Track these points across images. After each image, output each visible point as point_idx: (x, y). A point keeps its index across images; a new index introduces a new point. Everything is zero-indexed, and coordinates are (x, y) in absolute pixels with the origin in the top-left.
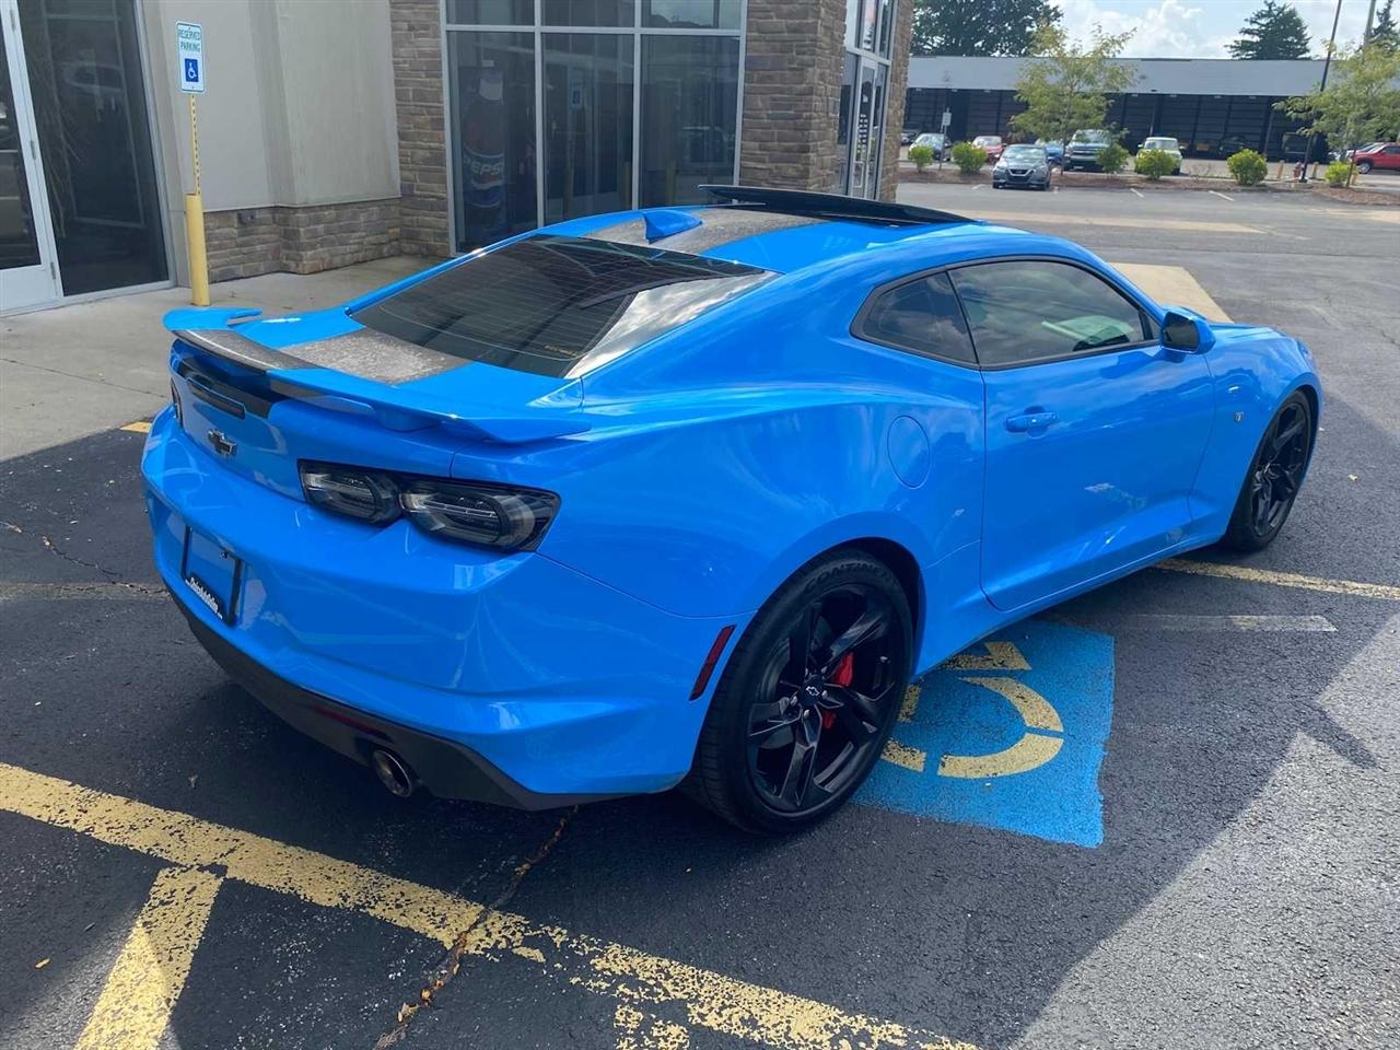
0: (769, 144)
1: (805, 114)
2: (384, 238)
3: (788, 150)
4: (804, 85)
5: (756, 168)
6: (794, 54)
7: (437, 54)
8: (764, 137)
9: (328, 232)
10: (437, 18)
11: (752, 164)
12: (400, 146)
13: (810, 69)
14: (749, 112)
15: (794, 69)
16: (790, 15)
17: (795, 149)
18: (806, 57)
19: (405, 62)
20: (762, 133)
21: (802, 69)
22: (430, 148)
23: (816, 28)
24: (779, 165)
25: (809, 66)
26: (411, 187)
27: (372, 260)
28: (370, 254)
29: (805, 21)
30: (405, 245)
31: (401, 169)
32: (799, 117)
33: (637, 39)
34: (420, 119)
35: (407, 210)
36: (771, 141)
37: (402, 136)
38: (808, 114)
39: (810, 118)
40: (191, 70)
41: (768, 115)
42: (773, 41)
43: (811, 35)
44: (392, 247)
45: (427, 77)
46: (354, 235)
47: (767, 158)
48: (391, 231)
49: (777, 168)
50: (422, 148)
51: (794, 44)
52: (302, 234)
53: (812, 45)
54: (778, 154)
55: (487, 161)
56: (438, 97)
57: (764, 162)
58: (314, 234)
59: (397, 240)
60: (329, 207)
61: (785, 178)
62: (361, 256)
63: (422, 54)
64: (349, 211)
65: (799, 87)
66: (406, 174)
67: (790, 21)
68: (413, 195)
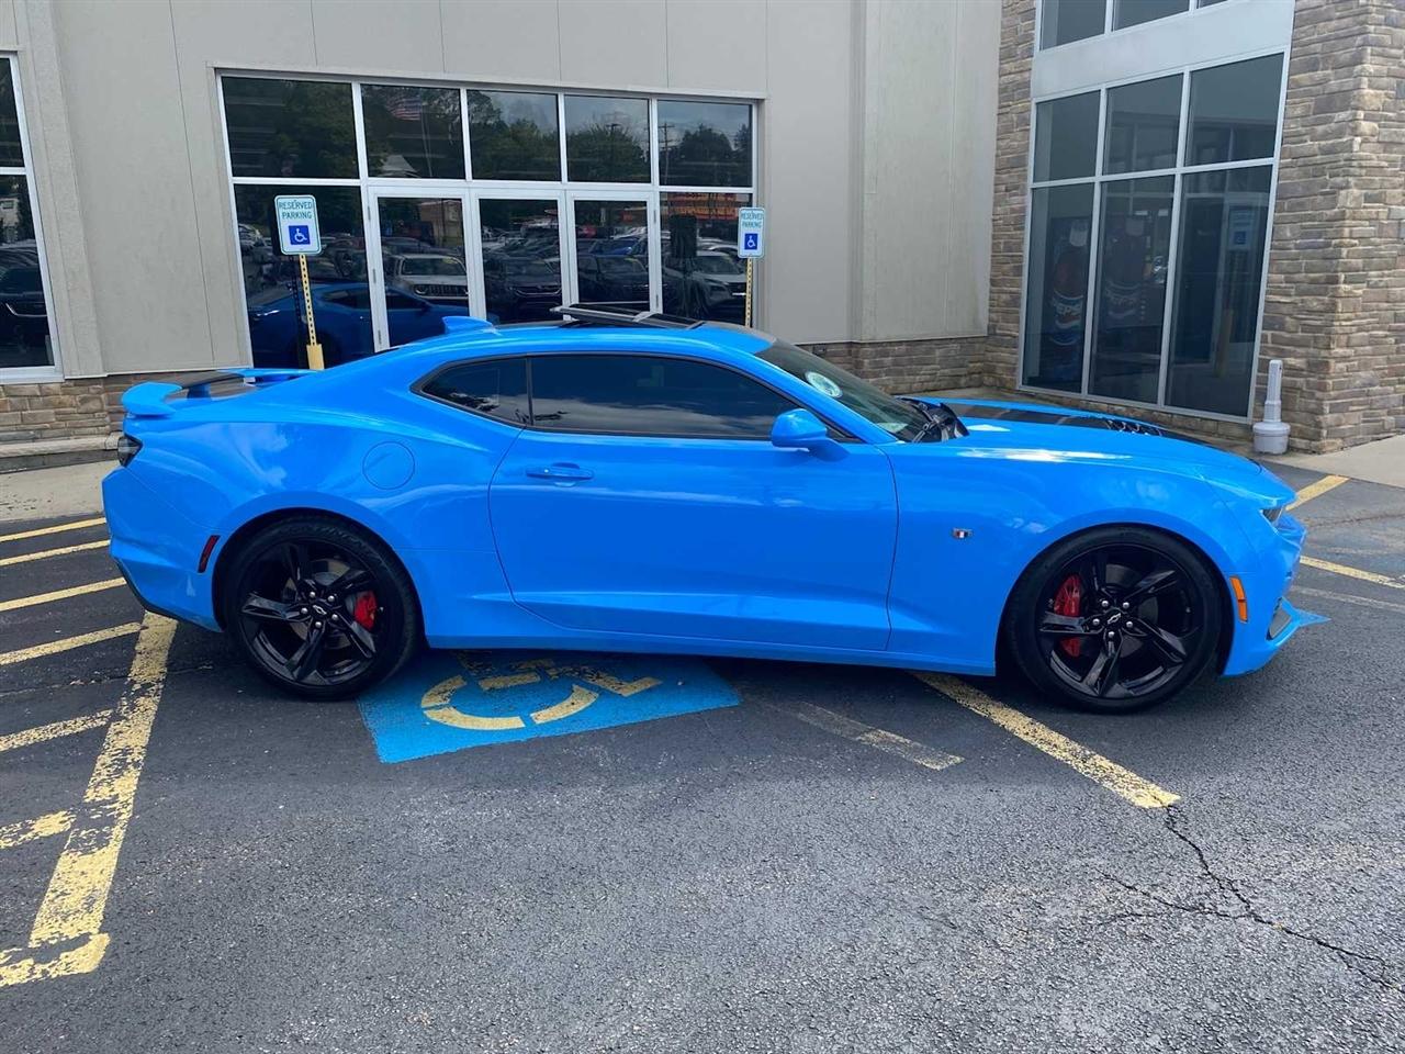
0: (1296, 276)
1: (1334, 242)
2: (963, 371)
3: (1313, 281)
4: (1336, 210)
5: (1279, 302)
6: (1327, 177)
7: (1023, 210)
8: (1290, 269)
9: (896, 364)
10: (1025, 178)
11: (1278, 298)
12: (991, 292)
13: (1343, 192)
14: (1276, 243)
15: (1327, 193)
16: (1325, 136)
17: (1323, 281)
18: (1339, 180)
19: (1000, 219)
20: (1289, 265)
21: (1334, 193)
22: (1011, 293)
23: (1351, 146)
24: (1305, 298)
25: (1342, 188)
26: (994, 327)
27: (944, 389)
28: (943, 384)
29: (1340, 140)
30: (986, 378)
31: (990, 311)
32: (1329, 245)
33: (1178, 179)
34: (1006, 267)
35: (990, 348)
36: (1299, 272)
37: (993, 282)
38: (1338, 241)
39: (1340, 246)
40: (751, 241)
41: (1296, 244)
42: (1306, 165)
43: (1346, 155)
44: (971, 379)
45: (1015, 229)
46: (925, 367)
47: (1293, 291)
48: (971, 365)
49: (1303, 301)
50: (1006, 293)
51: (1328, 166)
52: (866, 364)
53: (1345, 165)
54: (1305, 286)
55: (1068, 303)
56: (1019, 247)
57: (1289, 295)
58: (879, 365)
59: (980, 373)
60: (900, 343)
61: (1311, 312)
62: (931, 385)
63: (1013, 211)
64: (923, 347)
65: (1328, 212)
66: (994, 316)
67: (1323, 143)
68: (995, 334)
